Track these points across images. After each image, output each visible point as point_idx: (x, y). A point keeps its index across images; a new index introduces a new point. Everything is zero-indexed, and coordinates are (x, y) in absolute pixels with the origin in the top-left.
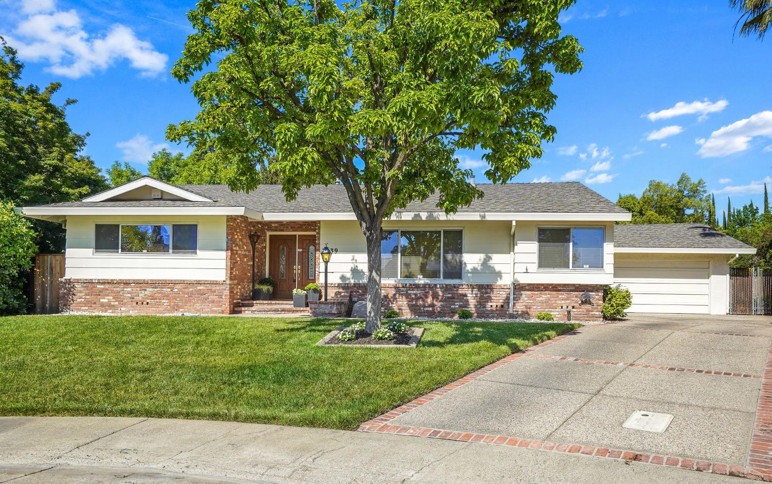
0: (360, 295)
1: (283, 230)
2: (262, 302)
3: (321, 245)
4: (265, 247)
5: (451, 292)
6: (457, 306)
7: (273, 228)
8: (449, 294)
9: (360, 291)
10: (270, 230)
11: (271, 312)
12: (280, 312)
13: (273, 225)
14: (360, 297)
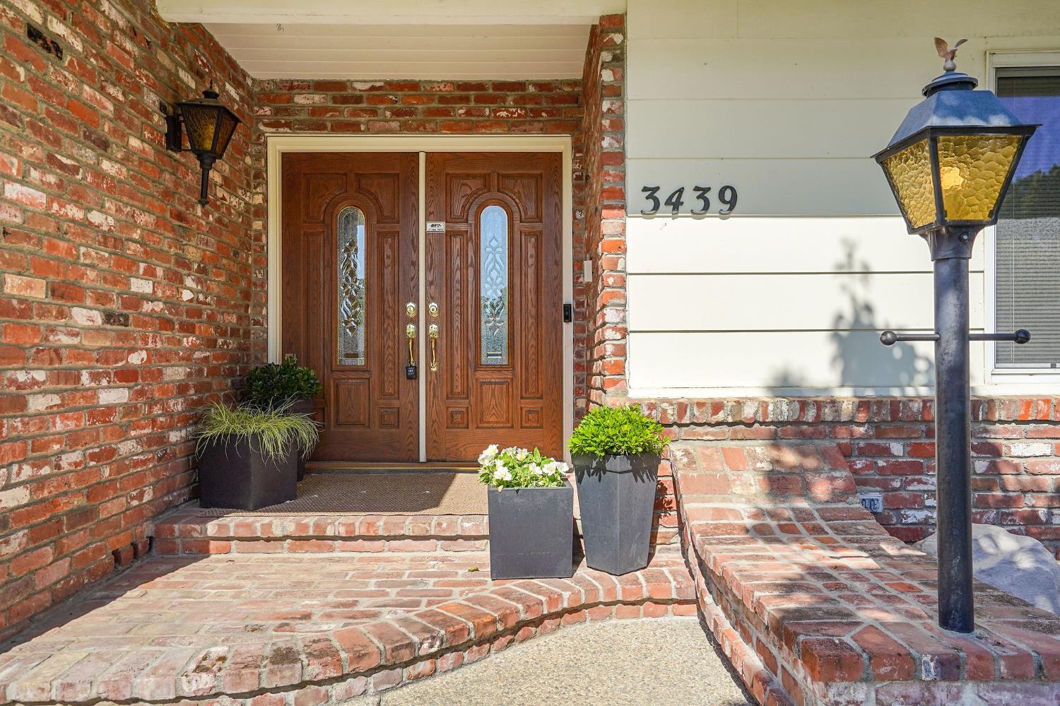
0: (898, 469)
2: (258, 521)
3: (631, 166)
4: (261, 212)
7: (303, 116)
9: (897, 448)
10: (288, 125)
11: (357, 684)
12: (423, 667)
13: (300, 99)
14: (897, 484)
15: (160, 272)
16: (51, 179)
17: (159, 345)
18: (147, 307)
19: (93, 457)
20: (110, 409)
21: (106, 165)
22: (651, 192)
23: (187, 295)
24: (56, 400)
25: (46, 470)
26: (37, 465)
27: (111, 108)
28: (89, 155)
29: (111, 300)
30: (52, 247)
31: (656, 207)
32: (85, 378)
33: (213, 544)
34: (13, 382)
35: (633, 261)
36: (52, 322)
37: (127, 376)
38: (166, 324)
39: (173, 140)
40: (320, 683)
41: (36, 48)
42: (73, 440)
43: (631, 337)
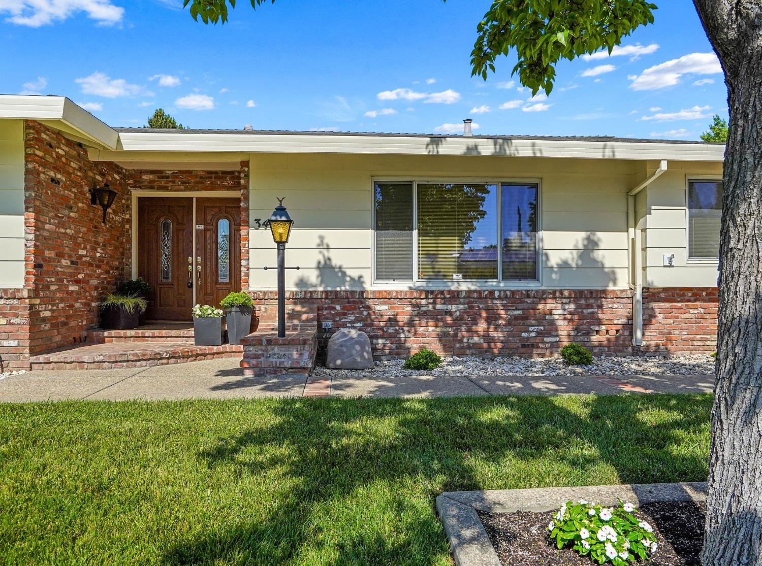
0: (338, 314)
1: (165, 188)
2: (122, 332)
3: (251, 212)
4: (129, 221)
5: (520, 306)
6: (533, 334)
7: (146, 184)
8: (517, 309)
9: (338, 307)
10: (140, 187)
11: (144, 363)
12: (164, 361)
13: (144, 177)
14: (338, 319)
15: (88, 247)
16: (56, 221)
17: (88, 272)
18: (84, 259)
19: (67, 306)
20: (72, 292)
21: (71, 214)
22: (258, 221)
23: (98, 255)
24: (57, 287)
25: (55, 308)
26: (53, 306)
27: (73, 195)
28: (66, 212)
29: (73, 257)
30: (57, 241)
31: (259, 226)
32: (65, 281)
33: (106, 339)
34: (47, 281)
36: (56, 264)
37: (78, 282)
38: (91, 265)
39: (93, 201)
40: (133, 361)
41: (53, 184)
42: (62, 300)
43: (251, 270)
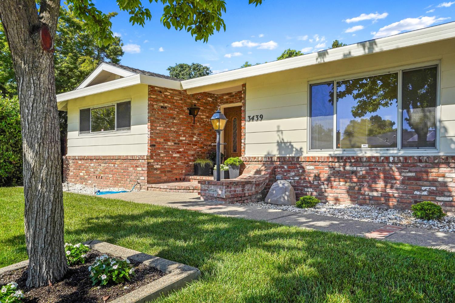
0: (286, 171)
1: (232, 102)
3: (247, 112)
5: (414, 169)
6: (425, 193)
7: (225, 101)
8: (410, 172)
9: (286, 167)
10: (223, 103)
11: (182, 191)
12: (191, 191)
13: (224, 97)
14: (285, 174)
15: (187, 136)
16: (164, 125)
17: (187, 148)
18: (184, 142)
19: (172, 163)
20: (175, 157)
21: (175, 121)
22: (249, 117)
23: (194, 139)
24: (165, 155)
25: (163, 164)
26: (162, 163)
27: (176, 112)
28: (171, 121)
29: (175, 141)
30: (164, 134)
31: (250, 120)
32: (170, 152)
33: (191, 180)
34: (158, 152)
35: (247, 131)
36: (164, 144)
37: (179, 152)
38: (188, 144)
39: (190, 114)
40: (178, 189)
41: (163, 109)
42: (168, 161)
43: (246, 145)
